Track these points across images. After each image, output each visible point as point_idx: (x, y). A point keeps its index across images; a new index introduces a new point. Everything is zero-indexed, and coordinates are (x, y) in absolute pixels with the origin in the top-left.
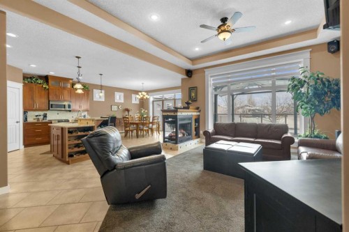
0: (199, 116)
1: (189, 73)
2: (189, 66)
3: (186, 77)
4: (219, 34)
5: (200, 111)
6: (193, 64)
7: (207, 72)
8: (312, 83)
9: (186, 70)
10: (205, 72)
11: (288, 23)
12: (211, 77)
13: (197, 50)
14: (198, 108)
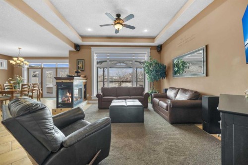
0: (86, 82)
1: (77, 47)
2: (79, 41)
3: (75, 50)
4: (115, 24)
5: (86, 79)
6: (83, 41)
7: (93, 49)
8: (154, 65)
9: (75, 44)
10: (91, 49)
11: (146, 31)
12: (96, 53)
13: (89, 31)
14: (85, 77)
